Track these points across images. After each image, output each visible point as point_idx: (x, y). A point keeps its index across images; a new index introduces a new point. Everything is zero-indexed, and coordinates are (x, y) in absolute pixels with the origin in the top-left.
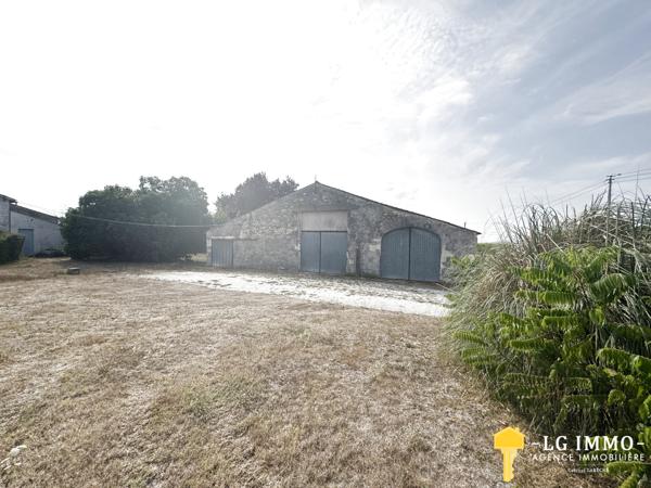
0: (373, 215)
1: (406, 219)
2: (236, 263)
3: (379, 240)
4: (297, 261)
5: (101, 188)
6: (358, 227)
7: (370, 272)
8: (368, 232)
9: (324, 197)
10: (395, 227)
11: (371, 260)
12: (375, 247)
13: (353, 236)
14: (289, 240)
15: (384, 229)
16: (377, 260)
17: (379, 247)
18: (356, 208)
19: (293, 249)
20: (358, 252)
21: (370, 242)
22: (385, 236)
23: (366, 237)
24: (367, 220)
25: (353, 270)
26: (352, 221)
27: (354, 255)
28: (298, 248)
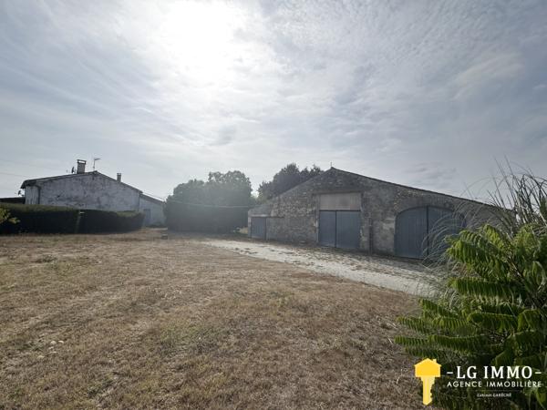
0: (386, 196)
1: (422, 197)
2: (268, 236)
3: (393, 219)
4: (315, 236)
5: (186, 182)
6: (371, 206)
7: (384, 249)
8: (381, 211)
9: (339, 181)
10: (408, 207)
11: (385, 238)
12: (388, 226)
13: (366, 214)
14: (309, 218)
15: (397, 208)
16: (391, 238)
17: (393, 225)
18: (369, 189)
19: (312, 226)
20: (371, 229)
21: (383, 220)
22: (399, 216)
23: (379, 215)
24: (381, 200)
25: (366, 247)
26: (365, 201)
27: (367, 232)
28: (316, 225)
